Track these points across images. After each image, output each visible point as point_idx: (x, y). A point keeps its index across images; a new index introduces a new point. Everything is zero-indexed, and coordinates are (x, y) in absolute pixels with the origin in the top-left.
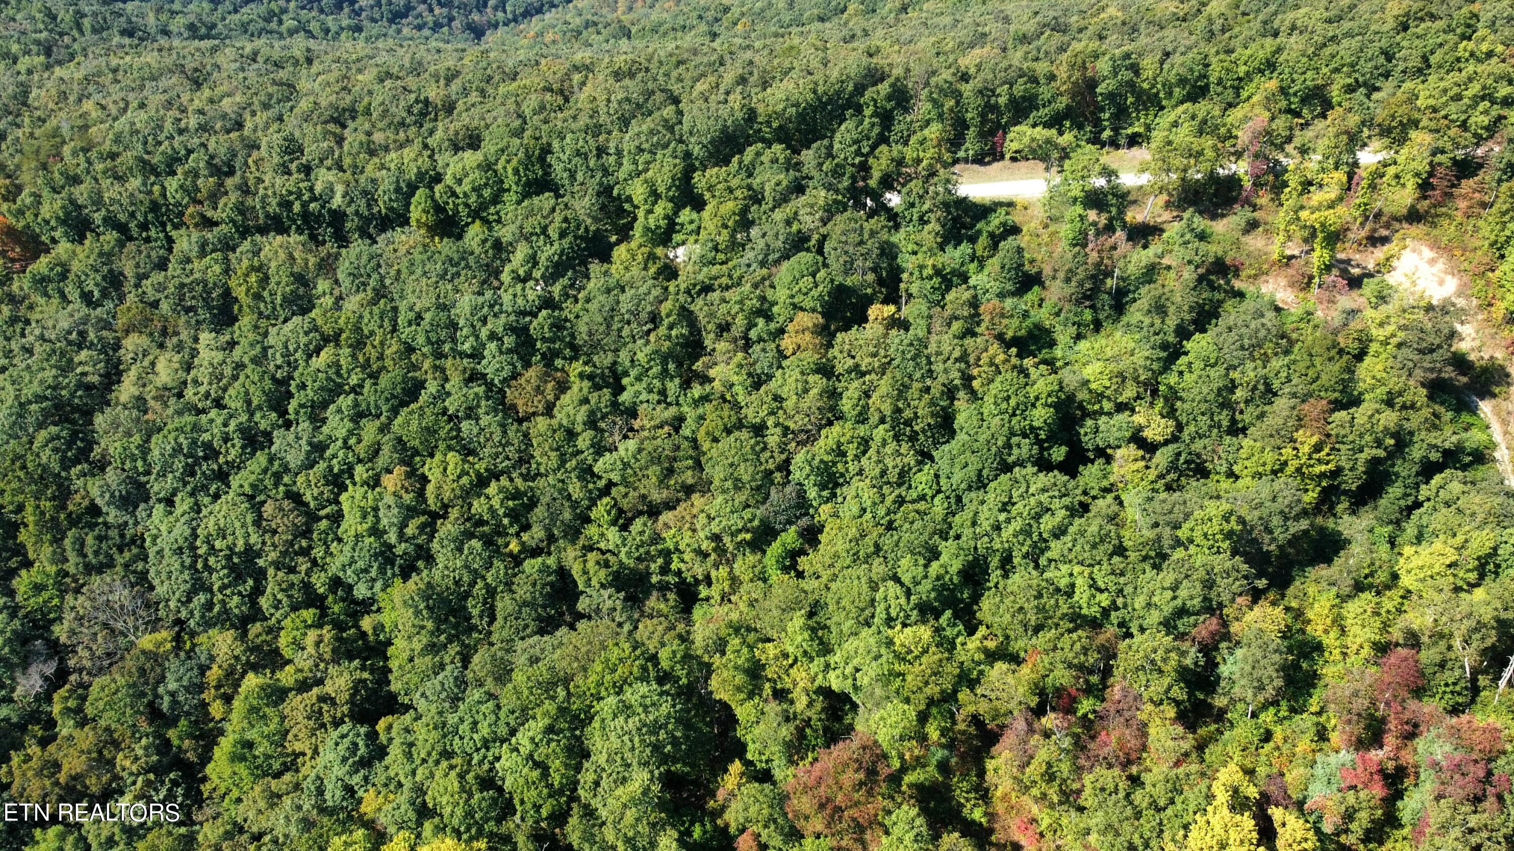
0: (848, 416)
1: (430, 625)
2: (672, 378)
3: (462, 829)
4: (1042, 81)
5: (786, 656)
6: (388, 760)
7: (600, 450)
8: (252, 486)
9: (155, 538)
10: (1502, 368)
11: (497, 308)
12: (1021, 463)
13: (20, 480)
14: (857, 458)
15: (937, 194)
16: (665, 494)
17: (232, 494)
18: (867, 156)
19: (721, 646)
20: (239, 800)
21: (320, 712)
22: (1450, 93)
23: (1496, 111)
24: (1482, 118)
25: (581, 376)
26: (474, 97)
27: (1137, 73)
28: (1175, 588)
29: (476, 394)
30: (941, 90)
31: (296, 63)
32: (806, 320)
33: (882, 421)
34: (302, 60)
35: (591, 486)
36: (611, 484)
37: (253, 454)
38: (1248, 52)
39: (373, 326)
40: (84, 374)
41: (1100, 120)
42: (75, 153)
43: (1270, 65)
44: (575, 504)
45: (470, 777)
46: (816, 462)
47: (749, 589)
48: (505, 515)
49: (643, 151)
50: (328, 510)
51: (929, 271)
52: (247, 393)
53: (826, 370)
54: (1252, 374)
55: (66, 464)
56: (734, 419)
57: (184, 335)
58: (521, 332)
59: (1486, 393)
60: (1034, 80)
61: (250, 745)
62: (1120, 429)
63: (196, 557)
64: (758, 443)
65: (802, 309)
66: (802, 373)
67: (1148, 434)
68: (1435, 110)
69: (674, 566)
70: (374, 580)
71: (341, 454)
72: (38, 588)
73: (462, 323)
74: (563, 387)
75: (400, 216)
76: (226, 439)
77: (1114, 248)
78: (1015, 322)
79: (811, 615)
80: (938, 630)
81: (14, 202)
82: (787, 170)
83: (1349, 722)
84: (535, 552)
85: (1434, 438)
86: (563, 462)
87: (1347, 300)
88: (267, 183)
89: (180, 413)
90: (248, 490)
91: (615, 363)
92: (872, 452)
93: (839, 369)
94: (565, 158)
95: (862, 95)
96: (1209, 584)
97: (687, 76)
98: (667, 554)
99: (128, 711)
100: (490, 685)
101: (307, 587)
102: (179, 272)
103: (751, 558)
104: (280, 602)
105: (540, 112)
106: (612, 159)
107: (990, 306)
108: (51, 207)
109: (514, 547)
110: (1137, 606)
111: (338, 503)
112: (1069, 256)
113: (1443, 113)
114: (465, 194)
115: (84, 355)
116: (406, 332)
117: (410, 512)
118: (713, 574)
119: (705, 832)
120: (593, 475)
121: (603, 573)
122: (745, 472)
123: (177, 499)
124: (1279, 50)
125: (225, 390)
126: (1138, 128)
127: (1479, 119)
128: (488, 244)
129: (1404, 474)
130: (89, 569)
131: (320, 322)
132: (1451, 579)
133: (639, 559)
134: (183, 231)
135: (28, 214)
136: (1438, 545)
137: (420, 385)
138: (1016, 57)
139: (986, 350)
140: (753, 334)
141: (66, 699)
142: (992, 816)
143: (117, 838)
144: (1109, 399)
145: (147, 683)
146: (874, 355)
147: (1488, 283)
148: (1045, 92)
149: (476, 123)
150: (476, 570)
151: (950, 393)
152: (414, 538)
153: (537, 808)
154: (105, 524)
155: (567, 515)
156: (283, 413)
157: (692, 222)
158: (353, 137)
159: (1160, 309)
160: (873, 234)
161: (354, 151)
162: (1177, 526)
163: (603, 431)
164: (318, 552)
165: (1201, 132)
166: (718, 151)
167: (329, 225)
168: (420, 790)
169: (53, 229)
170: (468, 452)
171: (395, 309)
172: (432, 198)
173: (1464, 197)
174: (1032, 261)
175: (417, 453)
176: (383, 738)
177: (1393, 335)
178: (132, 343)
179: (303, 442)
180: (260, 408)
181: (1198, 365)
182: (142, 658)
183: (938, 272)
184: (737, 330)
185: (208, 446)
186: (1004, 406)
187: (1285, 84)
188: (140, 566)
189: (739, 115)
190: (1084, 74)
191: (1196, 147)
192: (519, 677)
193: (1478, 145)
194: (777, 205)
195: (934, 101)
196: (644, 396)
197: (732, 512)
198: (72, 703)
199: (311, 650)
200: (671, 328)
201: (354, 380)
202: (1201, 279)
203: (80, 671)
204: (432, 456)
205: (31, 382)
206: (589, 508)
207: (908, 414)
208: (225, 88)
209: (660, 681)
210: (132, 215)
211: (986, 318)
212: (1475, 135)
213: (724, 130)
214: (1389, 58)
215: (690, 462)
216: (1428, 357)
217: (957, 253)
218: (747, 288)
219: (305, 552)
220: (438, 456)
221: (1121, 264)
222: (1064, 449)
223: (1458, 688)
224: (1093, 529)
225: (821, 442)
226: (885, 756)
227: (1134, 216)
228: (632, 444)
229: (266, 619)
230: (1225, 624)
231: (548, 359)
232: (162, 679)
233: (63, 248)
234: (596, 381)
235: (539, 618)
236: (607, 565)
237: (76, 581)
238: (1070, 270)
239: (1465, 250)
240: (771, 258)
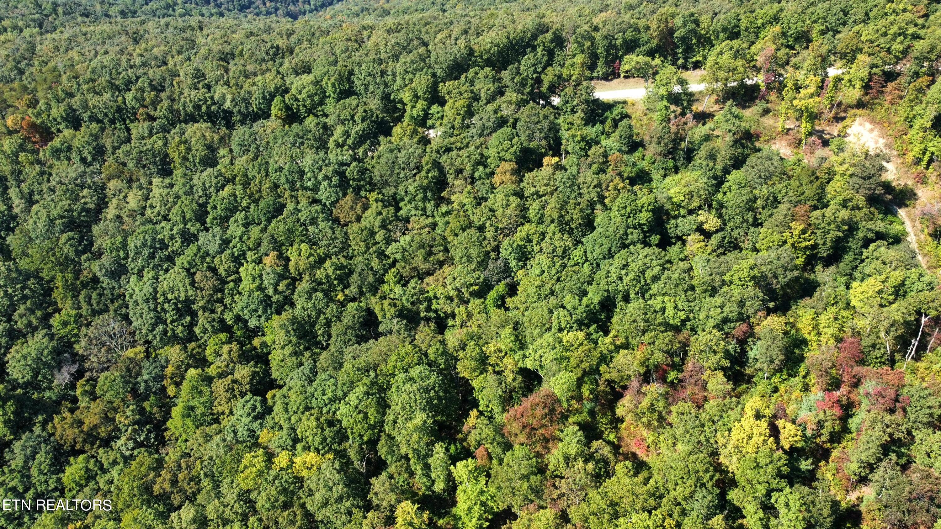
0: (533, 220)
1: (294, 339)
2: (429, 201)
3: (320, 447)
4: (642, 30)
5: (501, 351)
6: (273, 414)
7: (388, 241)
8: (189, 263)
9: (131, 296)
10: (912, 190)
11: (327, 161)
12: (634, 243)
13: (52, 262)
14: (538, 243)
15: (582, 95)
16: (428, 266)
17: (176, 268)
18: (540, 73)
19: (463, 346)
20: (186, 441)
21: (233, 389)
22: (881, 32)
23: (907, 42)
24: (899, 46)
25: (377, 201)
26: (305, 44)
27: (698, 25)
28: (722, 307)
29: (317, 210)
30: (583, 36)
31: (193, 29)
32: (508, 166)
33: (553, 222)
34: (196, 28)
35: (384, 262)
36: (395, 261)
37: (188, 245)
38: (763, 11)
39: (255, 173)
40: (85, 203)
41: (676, 53)
42: (69, 80)
43: (776, 19)
44: (375, 273)
45: (322, 419)
46: (515, 245)
47: (478, 319)
48: (335, 279)
49: (408, 72)
50: (233, 277)
51: (579, 138)
52: (183, 212)
53: (520, 194)
54: (766, 191)
55: (79, 253)
56: (466, 222)
57: (143, 180)
58: (342, 175)
59: (902, 204)
60: (637, 30)
61: (192, 408)
62: (690, 224)
63: (157, 304)
64: (481, 236)
65: (505, 160)
66: (506, 196)
67: (706, 227)
68: (872, 42)
69: (433, 307)
70: (260, 316)
71: (239, 245)
72: (65, 324)
73: (306, 170)
74: (366, 207)
75: (264, 113)
76: (172, 238)
77: (686, 124)
78: (628, 169)
79: (515, 329)
80: (588, 335)
81: (35, 108)
82: (494, 82)
83: (821, 376)
84: (353, 300)
85: (870, 225)
86: (368, 248)
87: (821, 152)
88: (186, 94)
89: (143, 224)
90: (186, 265)
91: (395, 194)
92: (547, 239)
93: (527, 193)
94: (362, 77)
95: (536, 40)
96: (741, 304)
97: (432, 31)
98: (429, 300)
99: (121, 390)
100: (331, 371)
101: (222, 321)
102: (138, 145)
103: (478, 301)
104: (207, 329)
105: (346, 52)
106: (390, 78)
107: (615, 156)
108: (57, 111)
109: (340, 297)
110: (701, 318)
111: (238, 273)
112: (660, 128)
113: (876, 44)
114: (303, 99)
115: (85, 192)
116: (274, 176)
117: (281, 277)
118: (456, 310)
119: (457, 449)
120: (386, 256)
121: (393, 310)
122: (474, 252)
123: (145, 272)
124: (781, 10)
125: (169, 210)
126: (699, 58)
127: (897, 46)
128: (320, 126)
129: (854, 247)
130: (95, 313)
131: (223, 171)
132: (879, 299)
133: (413, 303)
134: (136, 124)
135: (43, 115)
136: (871, 280)
137: (284, 206)
138: (626, 17)
139: (612, 181)
140: (476, 175)
141: (85, 385)
142: (620, 439)
143: (118, 460)
144: (684, 207)
145: (130, 376)
146: (547, 185)
147: (903, 142)
148: (644, 37)
149: (307, 59)
150: (320, 309)
151: (592, 205)
152: (283, 292)
153: (361, 436)
154: (102, 287)
155: (371, 279)
156: (204, 223)
157: (438, 113)
158: (234, 68)
159: (712, 156)
160: (546, 117)
161: (236, 76)
162: (724, 274)
163: (390, 231)
164: (228, 301)
165: (735, 57)
166: (452, 73)
167: (223, 119)
168: (293, 429)
169: (59, 124)
170: (313, 243)
171: (267, 163)
172: (284, 101)
173: (890, 93)
174: (638, 134)
175: (283, 245)
176: (270, 402)
177: (847, 170)
178: (113, 185)
179: (217, 238)
180: (190, 220)
181: (735, 187)
182: (128, 361)
183: (583, 139)
184: (467, 173)
185: (162, 241)
186: (623, 212)
187: (785, 30)
188: (124, 311)
189: (464, 51)
190: (666, 26)
191: (732, 66)
192: (347, 366)
193: (897, 63)
194: (489, 102)
195: (579, 43)
196: (413, 212)
197: (468, 274)
198: (87, 388)
199: (225, 356)
200: (428, 171)
201: (244, 204)
202: (736, 142)
203: (91, 370)
204: (292, 245)
205: (55, 207)
206: (384, 275)
207: (567, 218)
208: (154, 42)
209: (430, 365)
210: (106, 115)
211: (612, 163)
212: (895, 57)
213: (456, 59)
214: (846, 14)
215: (442, 248)
216: (867, 182)
217: (594, 130)
218: (472, 148)
219: (221, 301)
220: (296, 246)
221: (690, 133)
222: (658, 237)
223: (883, 360)
224: (676, 275)
225: (518, 234)
226: (559, 401)
227: (698, 107)
228: (408, 238)
229: (198, 340)
230: (751, 327)
231: (357, 190)
232: (139, 374)
233: (67, 133)
234: (386, 203)
235: (357, 336)
236: (395, 305)
237: (87, 320)
238: (660, 137)
239: (890, 123)
240: (485, 132)
